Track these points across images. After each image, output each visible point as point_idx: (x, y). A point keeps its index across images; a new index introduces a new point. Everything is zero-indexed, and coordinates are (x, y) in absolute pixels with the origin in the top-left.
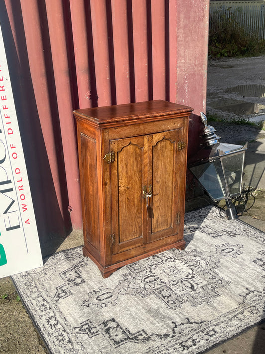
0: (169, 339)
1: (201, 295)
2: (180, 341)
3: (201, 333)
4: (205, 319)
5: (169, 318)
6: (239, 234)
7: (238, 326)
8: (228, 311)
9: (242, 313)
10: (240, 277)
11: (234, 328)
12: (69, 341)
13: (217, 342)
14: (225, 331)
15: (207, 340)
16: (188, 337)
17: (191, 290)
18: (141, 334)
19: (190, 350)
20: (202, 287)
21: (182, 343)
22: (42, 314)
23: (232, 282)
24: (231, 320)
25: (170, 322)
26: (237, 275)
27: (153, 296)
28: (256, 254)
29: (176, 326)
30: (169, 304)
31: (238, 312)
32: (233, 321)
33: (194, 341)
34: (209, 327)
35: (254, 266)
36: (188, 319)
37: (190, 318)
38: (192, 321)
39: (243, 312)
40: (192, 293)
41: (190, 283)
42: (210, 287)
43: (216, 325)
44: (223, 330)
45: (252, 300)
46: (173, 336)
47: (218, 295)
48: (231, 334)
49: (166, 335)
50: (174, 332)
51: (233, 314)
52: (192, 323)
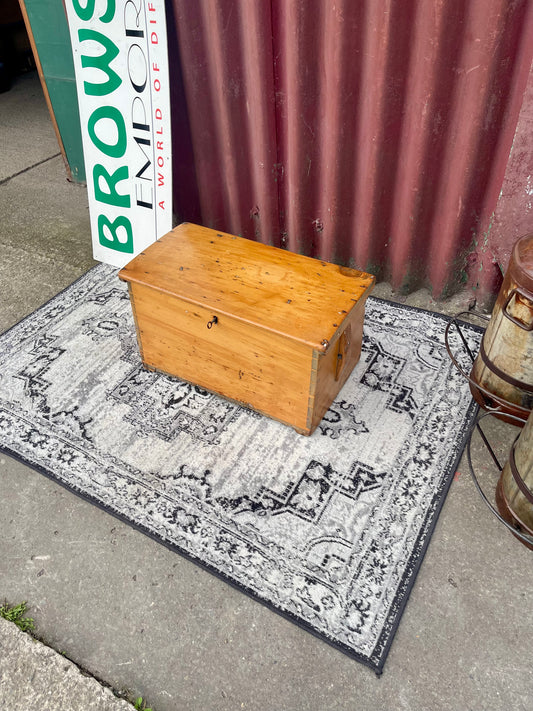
0: (40, 415)
1: (157, 418)
2: (38, 427)
3: (61, 445)
4: (97, 439)
5: (83, 400)
6: (412, 415)
7: (94, 484)
8: (129, 463)
9: (131, 482)
10: (240, 454)
11: (88, 481)
12: (22, 340)
13: (48, 469)
14: (76, 473)
15: (50, 456)
16: (49, 433)
17: (166, 402)
18: (41, 385)
19: (23, 443)
20: (181, 412)
21: (35, 430)
22: (67, 299)
23: (220, 446)
24: (107, 471)
25: (76, 403)
26: (245, 448)
27: (128, 366)
28: (350, 462)
29: (67, 414)
30: (118, 389)
31: (133, 476)
32: (104, 476)
33: (41, 442)
34: (79, 449)
35: (297, 466)
36: (90, 421)
37: (92, 423)
38: (87, 426)
39: (134, 483)
40: (159, 405)
41: (186, 394)
42: (185, 422)
43: (86, 457)
44: (79, 469)
45: (178, 488)
46: (47, 417)
47: (167, 438)
48: (71, 481)
49: (47, 410)
50: (54, 416)
51: (121, 472)
52: (81, 428)
